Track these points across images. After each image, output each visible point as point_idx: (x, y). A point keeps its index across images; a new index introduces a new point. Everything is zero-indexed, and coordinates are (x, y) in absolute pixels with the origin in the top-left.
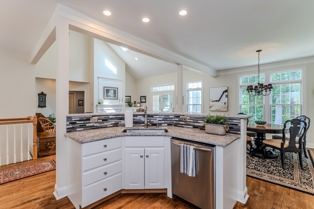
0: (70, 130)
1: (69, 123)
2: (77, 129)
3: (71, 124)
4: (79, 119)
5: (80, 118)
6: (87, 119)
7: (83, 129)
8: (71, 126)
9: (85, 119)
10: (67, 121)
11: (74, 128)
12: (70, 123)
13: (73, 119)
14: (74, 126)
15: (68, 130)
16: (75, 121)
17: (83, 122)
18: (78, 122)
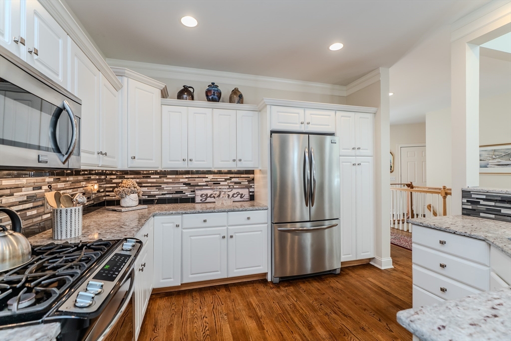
0: (468, 213)
1: (466, 201)
2: (482, 214)
3: (470, 204)
4: (484, 197)
5: (486, 195)
6: (503, 199)
7: (493, 216)
8: (470, 207)
9: (500, 199)
10: (463, 197)
11: (475, 210)
12: (468, 201)
13: (473, 196)
14: (475, 207)
15: (465, 212)
16: (477, 198)
17: (493, 204)
18: (482, 202)
